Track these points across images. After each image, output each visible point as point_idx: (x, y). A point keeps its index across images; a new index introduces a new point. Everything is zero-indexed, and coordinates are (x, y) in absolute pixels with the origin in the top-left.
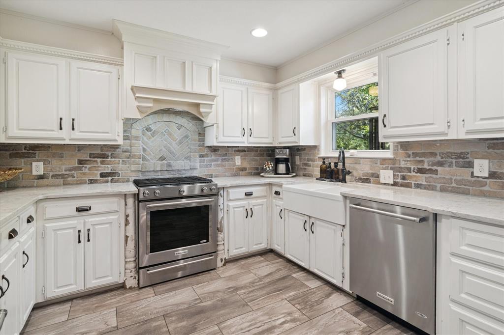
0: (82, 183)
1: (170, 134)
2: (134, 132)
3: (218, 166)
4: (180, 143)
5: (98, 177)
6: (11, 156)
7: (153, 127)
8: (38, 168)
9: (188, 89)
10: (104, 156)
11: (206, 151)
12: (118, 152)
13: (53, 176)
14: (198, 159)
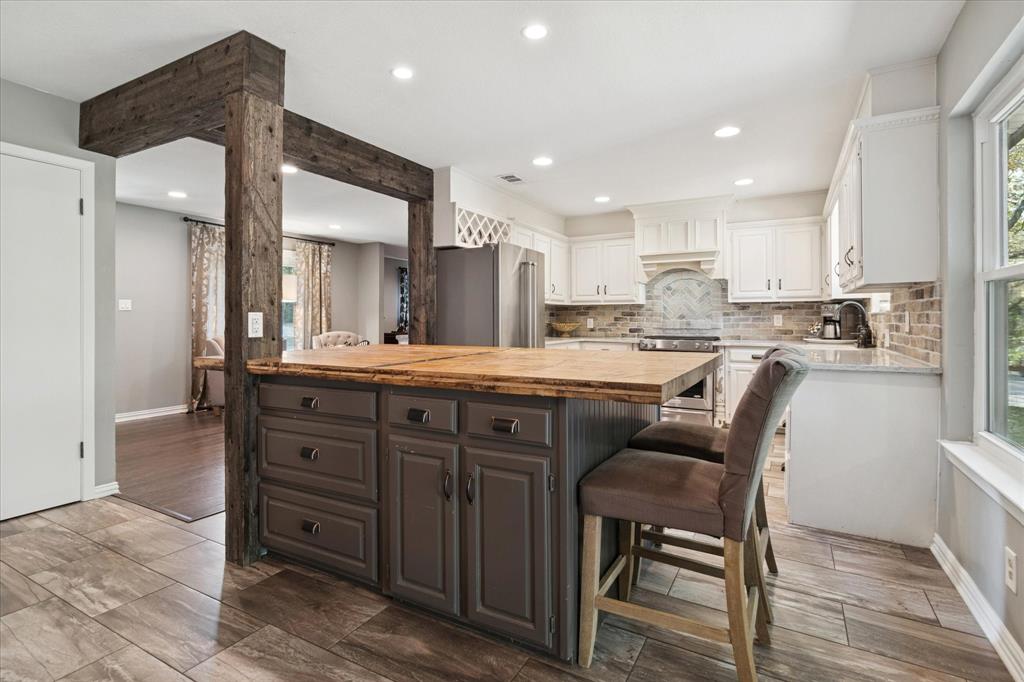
0: (617, 336)
1: (690, 292)
2: (656, 292)
3: (748, 326)
4: (701, 300)
5: (628, 332)
6: (578, 314)
7: (673, 286)
8: (590, 323)
9: (691, 250)
10: (632, 315)
11: (732, 309)
12: (643, 310)
13: (600, 329)
14: (722, 318)
